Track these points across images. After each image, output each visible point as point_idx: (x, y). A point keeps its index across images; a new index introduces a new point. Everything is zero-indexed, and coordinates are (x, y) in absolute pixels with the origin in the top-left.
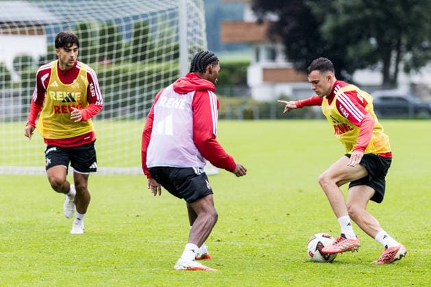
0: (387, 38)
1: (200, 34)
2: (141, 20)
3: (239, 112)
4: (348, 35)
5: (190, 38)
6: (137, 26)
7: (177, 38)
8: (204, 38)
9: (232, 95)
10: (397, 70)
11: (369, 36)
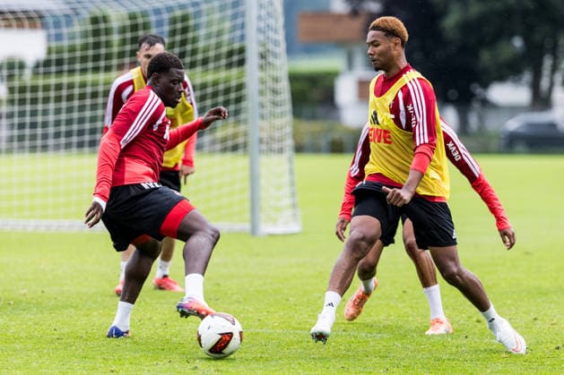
0: (537, 37)
1: (276, 31)
2: (178, 13)
3: (323, 142)
4: (482, 32)
5: (262, 37)
6: (173, 21)
7: (242, 37)
8: (281, 37)
9: (313, 117)
10: (552, 84)
11: (512, 35)
